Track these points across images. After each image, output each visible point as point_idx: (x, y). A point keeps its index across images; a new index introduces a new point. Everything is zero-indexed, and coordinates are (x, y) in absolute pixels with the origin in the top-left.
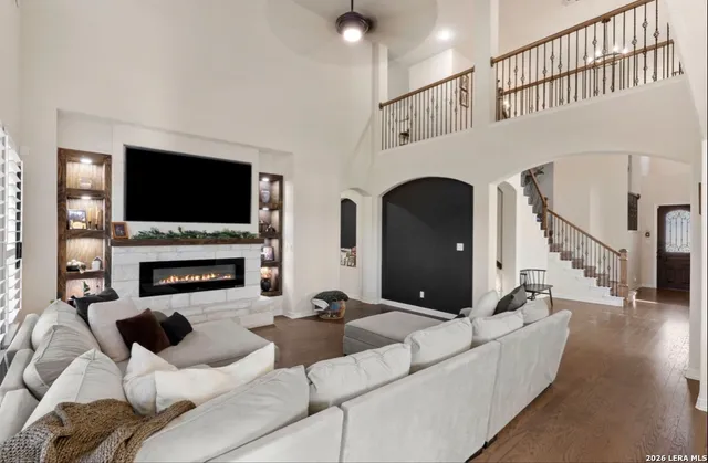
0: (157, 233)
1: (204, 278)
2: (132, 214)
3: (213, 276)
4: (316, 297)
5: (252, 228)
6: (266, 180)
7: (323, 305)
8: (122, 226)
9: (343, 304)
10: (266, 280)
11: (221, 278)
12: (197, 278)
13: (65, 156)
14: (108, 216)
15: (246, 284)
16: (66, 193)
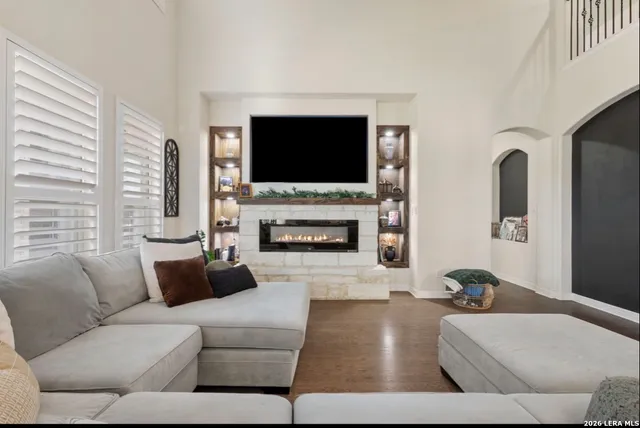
0: (274, 192)
1: (316, 239)
2: (257, 176)
3: (325, 238)
4: (448, 275)
5: (369, 188)
6: (389, 134)
7: (456, 286)
8: (247, 187)
9: (490, 290)
10: (390, 248)
11: (333, 241)
12: (310, 239)
13: (215, 132)
14: (241, 179)
15: (360, 249)
16: (215, 162)
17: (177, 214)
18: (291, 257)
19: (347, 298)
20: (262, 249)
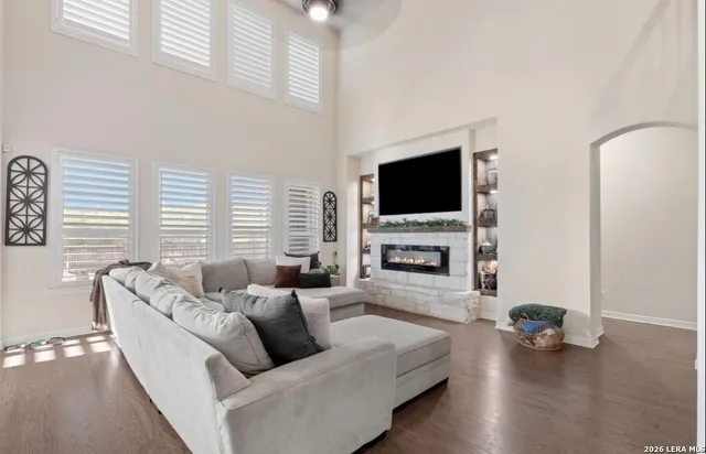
1: (416, 262)
3: (423, 261)
5: (463, 215)
8: (377, 219)
11: (429, 264)
12: (412, 261)
15: (451, 272)
16: (363, 201)
17: (335, 240)
18: (401, 275)
19: (429, 314)
20: (383, 268)
